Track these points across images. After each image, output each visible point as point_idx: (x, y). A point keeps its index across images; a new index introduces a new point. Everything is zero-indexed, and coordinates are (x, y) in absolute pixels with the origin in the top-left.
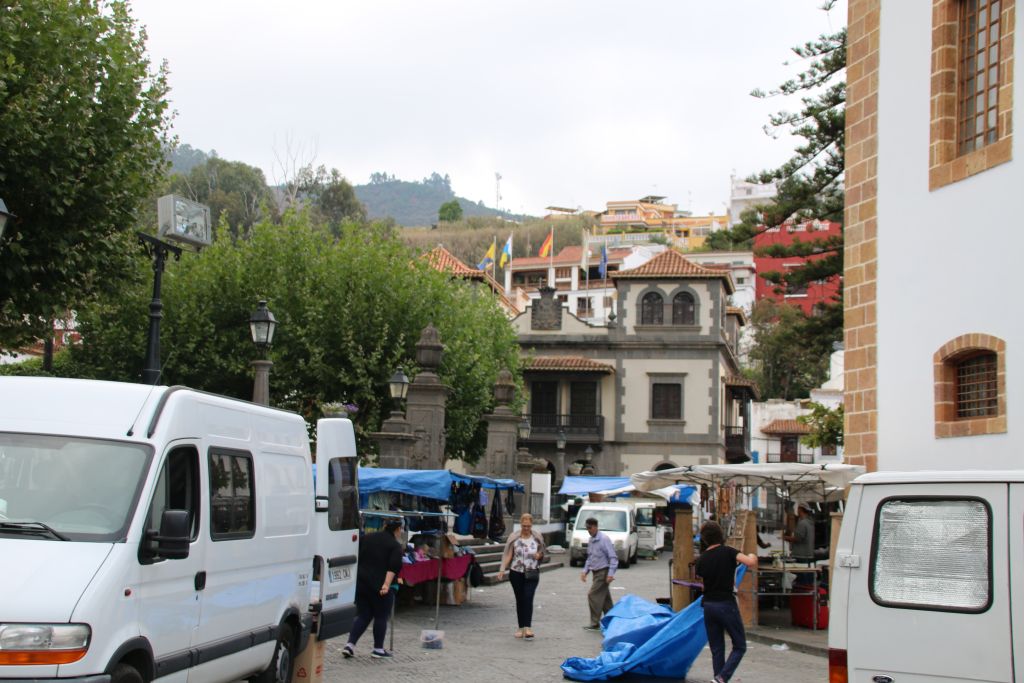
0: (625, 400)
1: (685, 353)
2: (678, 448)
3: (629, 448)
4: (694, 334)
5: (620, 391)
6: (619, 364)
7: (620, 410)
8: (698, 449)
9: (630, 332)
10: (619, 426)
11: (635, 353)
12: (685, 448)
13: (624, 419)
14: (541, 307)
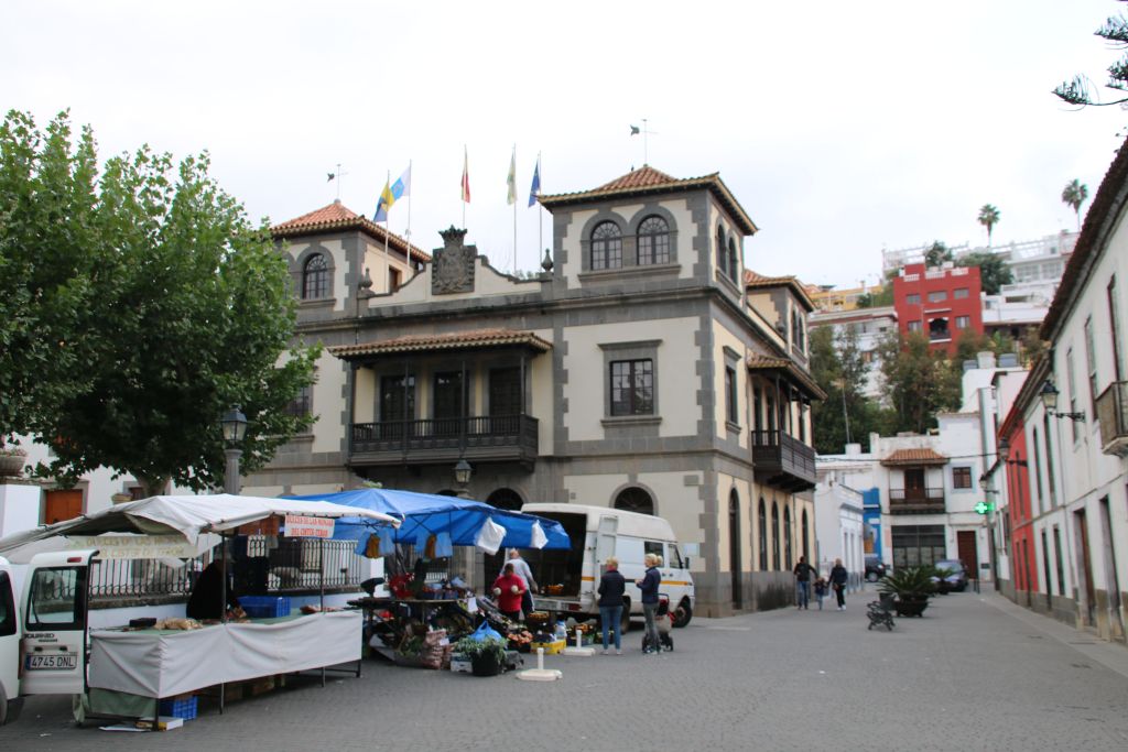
0: (567, 391)
1: (657, 310)
2: (651, 462)
3: (576, 465)
4: (670, 277)
5: (560, 377)
6: (558, 335)
7: (561, 407)
8: (682, 460)
9: (574, 284)
10: (560, 432)
11: (581, 316)
12: (661, 461)
13: (568, 420)
14: (445, 260)
